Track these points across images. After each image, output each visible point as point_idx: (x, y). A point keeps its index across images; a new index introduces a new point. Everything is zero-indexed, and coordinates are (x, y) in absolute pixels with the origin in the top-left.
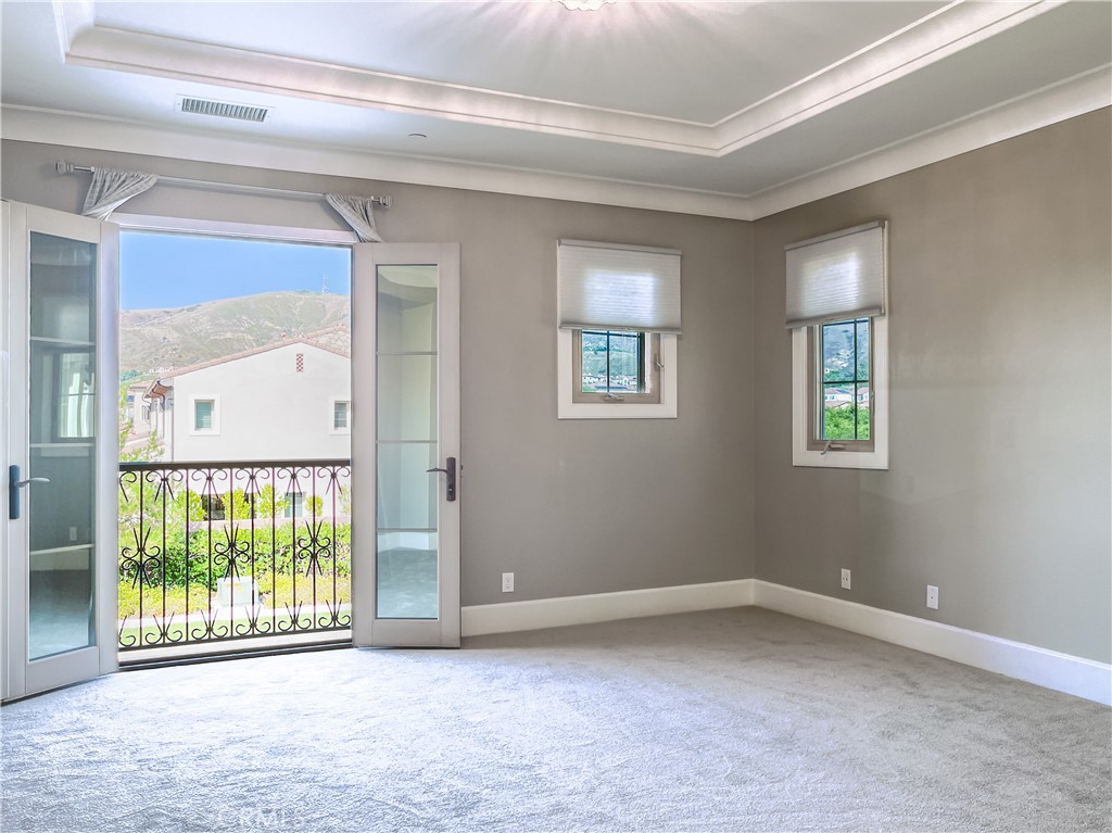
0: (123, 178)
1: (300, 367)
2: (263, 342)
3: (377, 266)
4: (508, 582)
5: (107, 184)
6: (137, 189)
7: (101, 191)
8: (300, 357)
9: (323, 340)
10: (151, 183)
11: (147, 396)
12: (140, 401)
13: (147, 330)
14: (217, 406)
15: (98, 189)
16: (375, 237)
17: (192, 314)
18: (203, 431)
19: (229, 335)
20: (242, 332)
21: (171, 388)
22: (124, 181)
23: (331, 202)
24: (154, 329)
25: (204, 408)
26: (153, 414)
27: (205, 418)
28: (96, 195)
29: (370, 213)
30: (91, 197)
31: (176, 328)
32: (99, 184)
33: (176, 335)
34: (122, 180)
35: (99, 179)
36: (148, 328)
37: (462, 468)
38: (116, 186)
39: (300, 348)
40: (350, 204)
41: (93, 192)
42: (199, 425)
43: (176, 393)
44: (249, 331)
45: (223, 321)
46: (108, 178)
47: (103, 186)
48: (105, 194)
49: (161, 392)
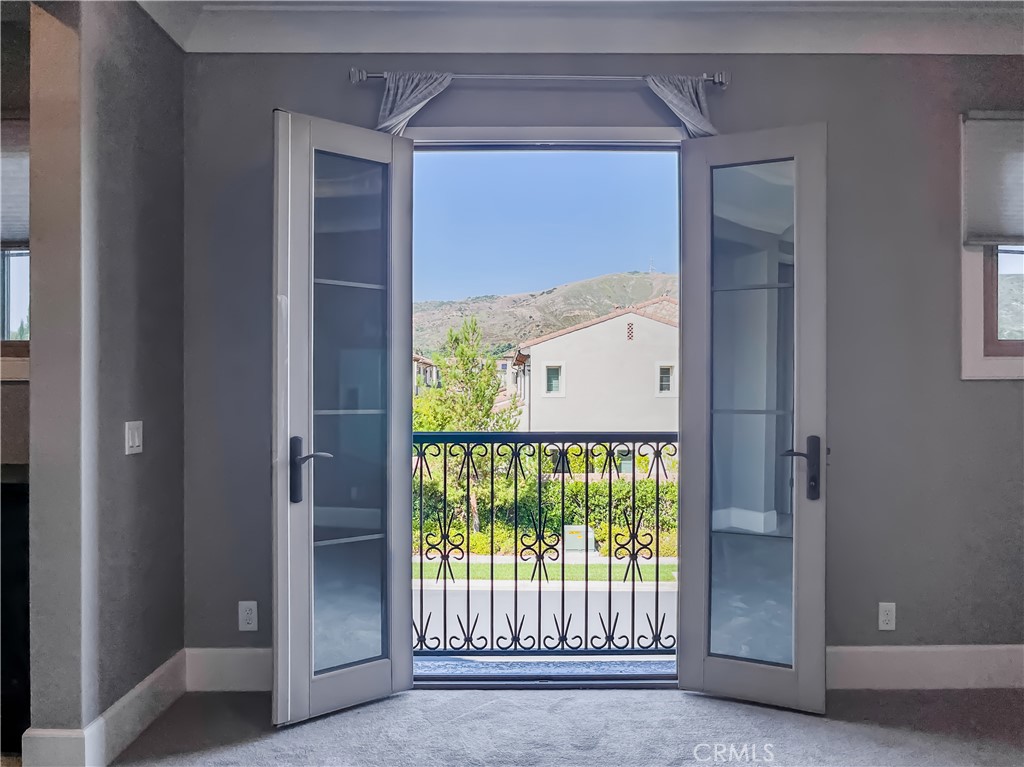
0: (416, 81)
1: (630, 337)
2: (603, 315)
3: (712, 168)
4: (887, 614)
5: (400, 91)
6: (430, 93)
7: (394, 101)
8: (630, 326)
9: (650, 310)
10: (446, 84)
11: (515, 365)
12: (511, 370)
13: (519, 311)
14: (563, 372)
15: (391, 99)
16: (709, 129)
17: (551, 296)
18: (552, 394)
19: (577, 313)
20: (588, 310)
21: (529, 356)
22: (417, 86)
23: (652, 86)
24: (524, 310)
25: (553, 373)
26: (519, 379)
27: (554, 382)
28: (389, 106)
29: (702, 98)
30: (385, 110)
31: (539, 308)
32: (392, 92)
33: (539, 314)
34: (414, 84)
35: (392, 86)
36: (520, 309)
37: (828, 451)
38: (409, 92)
39: (631, 318)
40: (677, 87)
41: (386, 104)
42: (549, 389)
43: (532, 360)
44: (593, 308)
45: (573, 301)
46: (401, 85)
47: (396, 95)
48: (398, 103)
49: (522, 360)
